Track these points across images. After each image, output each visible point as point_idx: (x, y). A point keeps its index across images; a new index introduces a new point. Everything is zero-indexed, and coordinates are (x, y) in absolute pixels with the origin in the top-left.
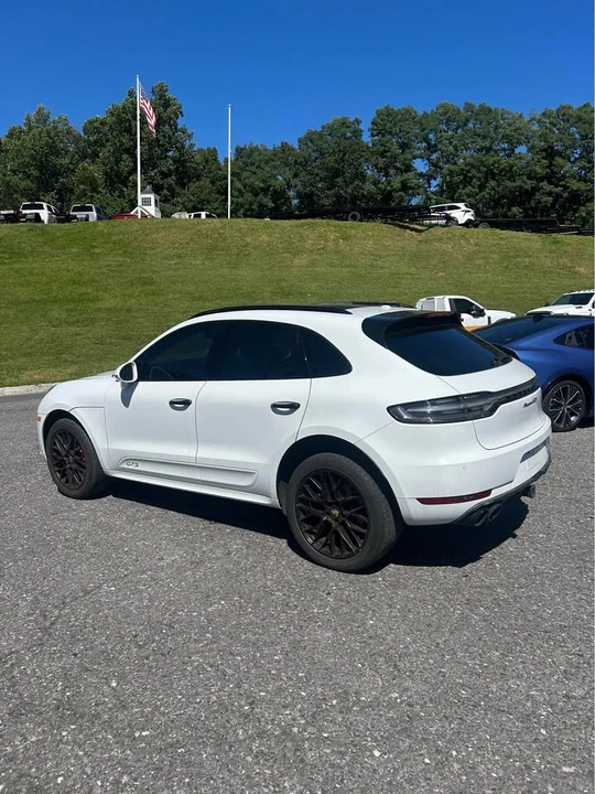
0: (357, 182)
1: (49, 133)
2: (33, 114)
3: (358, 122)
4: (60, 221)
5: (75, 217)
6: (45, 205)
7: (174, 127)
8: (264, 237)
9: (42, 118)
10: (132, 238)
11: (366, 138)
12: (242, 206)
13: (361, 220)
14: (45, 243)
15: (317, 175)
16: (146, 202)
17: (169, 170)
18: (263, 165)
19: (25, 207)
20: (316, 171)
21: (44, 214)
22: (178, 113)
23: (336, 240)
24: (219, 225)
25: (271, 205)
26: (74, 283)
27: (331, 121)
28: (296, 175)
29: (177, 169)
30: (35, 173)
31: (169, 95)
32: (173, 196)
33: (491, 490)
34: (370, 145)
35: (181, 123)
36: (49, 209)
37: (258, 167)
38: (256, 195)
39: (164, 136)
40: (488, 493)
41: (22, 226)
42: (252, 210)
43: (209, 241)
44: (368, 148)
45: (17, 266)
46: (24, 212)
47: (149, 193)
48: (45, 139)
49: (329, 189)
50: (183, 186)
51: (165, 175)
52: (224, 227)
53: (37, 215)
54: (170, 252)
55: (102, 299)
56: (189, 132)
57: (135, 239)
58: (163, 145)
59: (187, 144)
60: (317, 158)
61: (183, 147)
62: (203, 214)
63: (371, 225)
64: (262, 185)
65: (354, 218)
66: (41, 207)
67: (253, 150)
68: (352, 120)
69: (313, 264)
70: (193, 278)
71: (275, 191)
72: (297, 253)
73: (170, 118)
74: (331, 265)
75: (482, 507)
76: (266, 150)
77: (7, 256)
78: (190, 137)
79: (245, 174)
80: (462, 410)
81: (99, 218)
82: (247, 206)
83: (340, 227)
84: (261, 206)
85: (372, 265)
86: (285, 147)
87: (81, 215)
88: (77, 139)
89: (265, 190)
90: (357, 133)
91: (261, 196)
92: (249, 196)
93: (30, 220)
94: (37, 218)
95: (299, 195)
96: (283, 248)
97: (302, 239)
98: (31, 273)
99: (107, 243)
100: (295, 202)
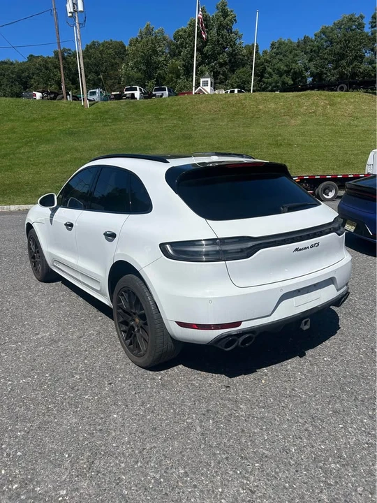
0: (355, 63)
1: (152, 41)
2: (144, 30)
3: (362, 17)
4: (145, 98)
5: (155, 95)
6: (138, 88)
7: (230, 31)
8: (273, 106)
9: (149, 31)
10: (185, 108)
11: (367, 30)
12: (270, 84)
13: (347, 91)
14: (133, 112)
15: (326, 59)
16: (205, 84)
17: (225, 61)
18: (287, 54)
19: (127, 90)
20: (326, 56)
21: (137, 94)
22: (234, 20)
23: (324, 107)
24: (243, 97)
25: (291, 82)
26: (144, 137)
27: (340, 19)
28: (310, 60)
29: (230, 60)
30: (144, 67)
31: (228, 8)
32: (226, 79)
33: (241, 322)
34: (370, 34)
35: (235, 28)
36: (141, 90)
37: (284, 56)
38: (281, 76)
39: (223, 38)
40: (238, 324)
41: (123, 102)
42: (278, 86)
43: (234, 108)
44: (367, 36)
45: (114, 127)
46: (126, 93)
47: (207, 77)
48: (150, 45)
49: (335, 69)
50: (233, 71)
51: (221, 65)
52: (245, 99)
53: (133, 95)
54: (208, 117)
55: (157, 149)
56: (240, 34)
57: (187, 108)
58: (222, 44)
59: (238, 42)
60: (327, 46)
61: (235, 44)
62: (236, 90)
63: (354, 94)
64: (285, 68)
65: (342, 89)
66: (135, 89)
67: (281, 44)
68: (357, 16)
69: (304, 123)
70: (217, 134)
71: (295, 73)
72: (295, 115)
73: (228, 25)
74: (318, 124)
75: (229, 335)
76: (291, 43)
77: (110, 121)
78: (240, 37)
79: (275, 61)
80: (218, 252)
81: (169, 95)
82: (274, 84)
83: (330, 96)
84: (284, 83)
85: (349, 125)
86: (306, 40)
87: (158, 93)
88: (169, 44)
89: (288, 72)
90: (361, 26)
91: (284, 76)
92: (276, 77)
93: (128, 98)
94: (133, 96)
95: (312, 75)
96: (284, 113)
97: (300, 106)
98: (121, 132)
99: (170, 111)
100: (310, 79)
